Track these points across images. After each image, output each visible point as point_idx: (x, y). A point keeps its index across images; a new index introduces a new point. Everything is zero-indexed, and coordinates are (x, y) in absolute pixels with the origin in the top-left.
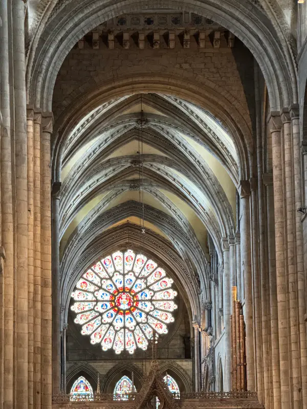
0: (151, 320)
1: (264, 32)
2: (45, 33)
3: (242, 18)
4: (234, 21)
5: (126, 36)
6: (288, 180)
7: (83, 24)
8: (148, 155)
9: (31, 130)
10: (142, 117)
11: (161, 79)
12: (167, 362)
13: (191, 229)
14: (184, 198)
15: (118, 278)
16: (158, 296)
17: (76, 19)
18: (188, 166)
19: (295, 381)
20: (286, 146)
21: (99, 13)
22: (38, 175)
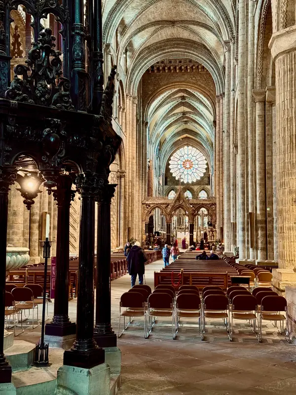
0: (197, 171)
1: (214, 65)
2: (134, 67)
3: (206, 60)
4: (204, 61)
5: (172, 68)
6: (221, 121)
7: (148, 63)
8: (188, 112)
9: (128, 103)
10: (183, 98)
11: (185, 84)
12: (202, 186)
13: (207, 139)
14: (202, 127)
15: (186, 156)
16: (200, 163)
17: (145, 62)
18: (201, 116)
19: (221, 193)
20: (221, 108)
21: (154, 59)
22: (131, 119)
